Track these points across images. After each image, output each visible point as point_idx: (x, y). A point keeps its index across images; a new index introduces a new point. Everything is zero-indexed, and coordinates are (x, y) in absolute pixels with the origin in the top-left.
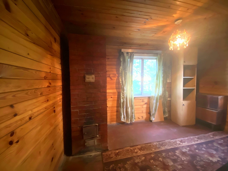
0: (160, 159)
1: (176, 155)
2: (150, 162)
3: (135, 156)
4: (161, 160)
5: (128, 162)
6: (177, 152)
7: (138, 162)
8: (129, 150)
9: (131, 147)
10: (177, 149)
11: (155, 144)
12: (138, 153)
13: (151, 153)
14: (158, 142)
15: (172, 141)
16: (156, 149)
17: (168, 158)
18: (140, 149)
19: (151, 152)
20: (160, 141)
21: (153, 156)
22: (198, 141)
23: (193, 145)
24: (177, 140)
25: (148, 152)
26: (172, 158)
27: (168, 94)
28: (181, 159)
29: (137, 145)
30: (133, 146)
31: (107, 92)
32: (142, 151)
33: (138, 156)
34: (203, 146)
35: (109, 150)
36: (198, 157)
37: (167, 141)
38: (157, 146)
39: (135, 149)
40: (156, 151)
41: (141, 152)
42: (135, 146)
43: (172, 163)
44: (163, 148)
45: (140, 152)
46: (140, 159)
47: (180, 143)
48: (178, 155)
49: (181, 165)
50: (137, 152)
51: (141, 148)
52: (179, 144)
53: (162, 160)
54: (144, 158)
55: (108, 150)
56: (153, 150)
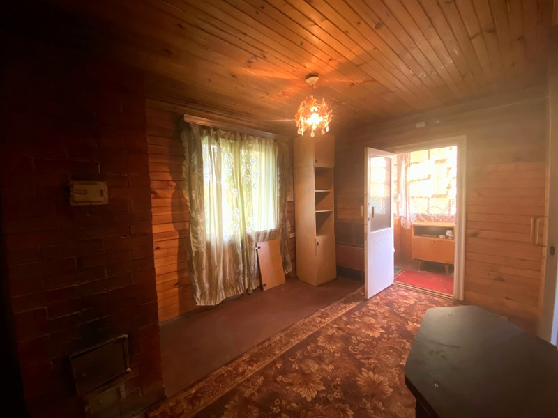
0: (294, 366)
1: (318, 347)
2: (276, 381)
3: (241, 384)
4: (297, 368)
5: (226, 406)
6: (321, 341)
7: (253, 394)
8: (223, 375)
9: (226, 365)
10: (318, 334)
11: (278, 338)
12: (246, 373)
13: (274, 362)
14: (283, 331)
15: (308, 320)
16: (283, 348)
17: (309, 357)
18: (250, 362)
19: (275, 358)
20: (286, 329)
21: (278, 366)
22: (345, 307)
23: (340, 318)
24: (314, 316)
25: (268, 362)
26: (314, 355)
27: (289, 226)
28: (329, 351)
29: (241, 356)
30: (232, 361)
31: (154, 232)
32: (255, 365)
33: (248, 380)
34: (355, 315)
35: (168, 396)
36: (352, 337)
37: (298, 323)
38: (283, 341)
39: (239, 365)
40: (282, 352)
41: (254, 368)
42: (236, 359)
43: (317, 366)
44: (295, 342)
45: (251, 368)
46: (253, 384)
47: (320, 319)
48: (322, 345)
49: (332, 362)
50: (243, 373)
51: (252, 357)
52: (320, 322)
53: (299, 367)
54: (262, 378)
55: (166, 397)
56: (277, 352)
